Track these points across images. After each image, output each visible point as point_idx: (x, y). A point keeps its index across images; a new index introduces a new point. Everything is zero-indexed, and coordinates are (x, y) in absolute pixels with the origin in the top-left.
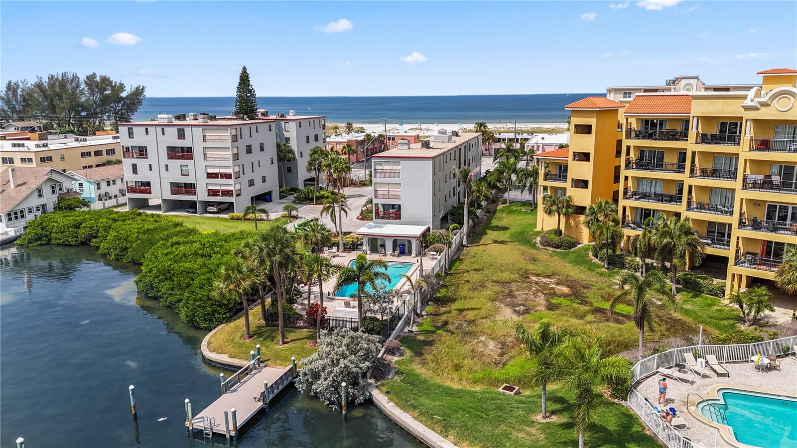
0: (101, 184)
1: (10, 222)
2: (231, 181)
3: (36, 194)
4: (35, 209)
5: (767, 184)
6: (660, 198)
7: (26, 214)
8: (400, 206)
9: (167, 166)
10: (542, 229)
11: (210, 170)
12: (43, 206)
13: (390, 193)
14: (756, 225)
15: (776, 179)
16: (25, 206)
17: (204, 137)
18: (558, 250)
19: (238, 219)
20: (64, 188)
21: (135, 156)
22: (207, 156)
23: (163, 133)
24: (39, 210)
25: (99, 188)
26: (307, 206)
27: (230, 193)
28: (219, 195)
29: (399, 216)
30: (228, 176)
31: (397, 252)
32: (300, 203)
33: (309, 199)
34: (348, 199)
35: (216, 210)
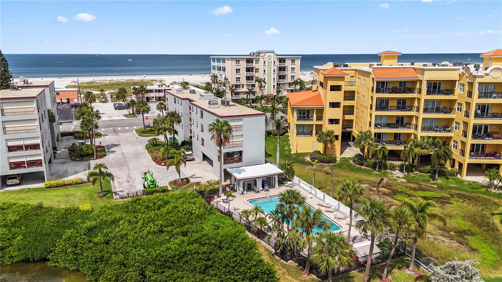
2: (39, 151)
8: (242, 152)
10: (297, 152)
11: (11, 144)
13: (235, 143)
17: (2, 110)
19: (57, 187)
22: (8, 130)
26: (91, 161)
27: (38, 163)
28: (25, 167)
29: (240, 160)
30: (35, 147)
31: (266, 188)
32: (82, 160)
33: (88, 155)
34: (111, 150)
35: (18, 182)
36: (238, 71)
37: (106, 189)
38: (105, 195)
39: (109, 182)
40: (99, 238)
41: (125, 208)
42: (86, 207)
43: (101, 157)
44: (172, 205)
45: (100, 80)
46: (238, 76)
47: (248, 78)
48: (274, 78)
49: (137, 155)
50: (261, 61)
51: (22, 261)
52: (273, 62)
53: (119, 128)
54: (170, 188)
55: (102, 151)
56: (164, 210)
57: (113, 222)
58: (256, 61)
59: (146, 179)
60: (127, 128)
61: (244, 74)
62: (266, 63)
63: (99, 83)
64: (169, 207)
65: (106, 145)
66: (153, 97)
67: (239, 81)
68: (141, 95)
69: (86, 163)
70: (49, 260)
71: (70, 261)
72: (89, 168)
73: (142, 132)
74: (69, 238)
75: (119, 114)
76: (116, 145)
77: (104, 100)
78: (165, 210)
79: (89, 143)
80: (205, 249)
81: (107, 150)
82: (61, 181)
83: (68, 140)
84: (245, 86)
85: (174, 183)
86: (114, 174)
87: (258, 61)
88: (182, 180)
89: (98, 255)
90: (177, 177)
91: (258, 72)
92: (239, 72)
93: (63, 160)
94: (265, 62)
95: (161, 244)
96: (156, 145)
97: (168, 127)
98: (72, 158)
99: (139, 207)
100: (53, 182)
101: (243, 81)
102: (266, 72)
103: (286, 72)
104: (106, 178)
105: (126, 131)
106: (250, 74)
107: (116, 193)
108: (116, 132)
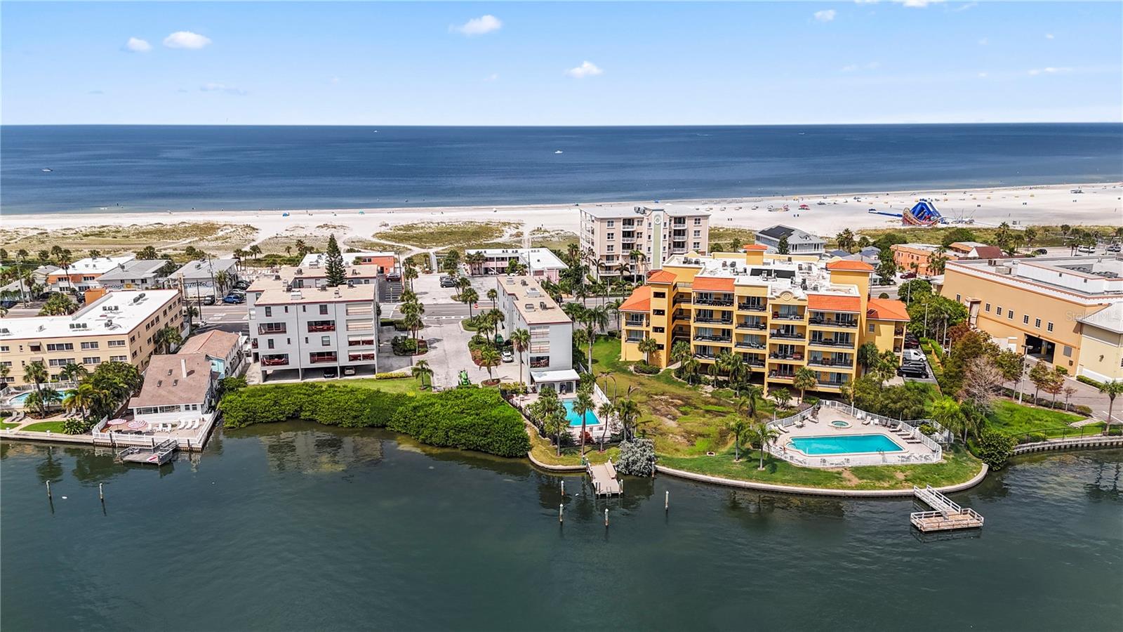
2: (373, 346)
5: (779, 335)
6: (715, 338)
8: (548, 357)
9: (307, 338)
10: (626, 360)
11: (352, 339)
13: (542, 348)
14: (776, 356)
15: (783, 332)
17: (347, 311)
18: (650, 375)
19: (385, 379)
21: (264, 331)
22: (350, 327)
23: (304, 310)
26: (413, 357)
27: (370, 357)
28: (360, 360)
29: (547, 365)
30: (370, 342)
31: (564, 391)
32: (405, 355)
33: (410, 350)
34: (433, 345)
35: (354, 372)
36: (610, 236)
37: (427, 384)
38: (425, 389)
39: (429, 377)
40: (421, 413)
41: (440, 397)
42: (411, 394)
43: (423, 353)
44: (474, 396)
45: (423, 223)
46: (610, 244)
47: (625, 246)
48: (665, 247)
49: (458, 353)
50: (645, 223)
51: (370, 426)
52: (662, 224)
53: (444, 318)
54: (480, 387)
55: (423, 346)
56: (467, 400)
57: (430, 404)
58: (638, 221)
59: (461, 377)
60: (453, 317)
61: (619, 240)
62: (652, 227)
63: (422, 228)
64: (472, 398)
65: (428, 339)
66: (494, 268)
67: (612, 250)
68: (477, 266)
69: (408, 358)
70: (387, 426)
71: (401, 427)
72: (412, 365)
73: (469, 325)
74: (401, 412)
75: (445, 294)
76: (438, 340)
77: (427, 269)
78: (469, 400)
79: (411, 337)
80: (487, 423)
81: (428, 346)
82: (389, 374)
83: (389, 331)
84: (620, 257)
85: (486, 382)
86: (434, 371)
87: (642, 221)
88: (493, 380)
89: (420, 423)
90: (487, 377)
91: (641, 237)
92: (612, 238)
93: (387, 354)
94: (650, 224)
95: (460, 419)
96: (480, 343)
97: (488, 326)
98: (396, 352)
99: (450, 396)
100: (383, 375)
101: (618, 250)
102: (652, 238)
103: (685, 237)
104: (427, 373)
105: (451, 322)
106: (628, 240)
107: (434, 388)
108: (439, 323)
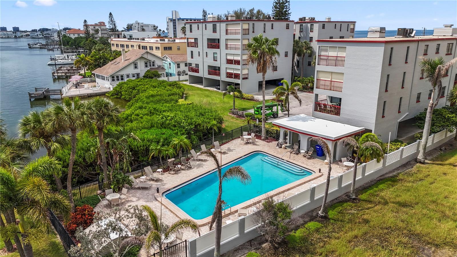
0: (180, 64)
1: (113, 82)
2: (239, 67)
3: (133, 66)
4: (131, 76)
7: (125, 78)
9: (207, 53)
11: (229, 58)
12: (138, 75)
13: (333, 84)
16: (124, 73)
17: (227, 30)
20: (156, 65)
22: (228, 47)
23: (206, 28)
24: (134, 76)
25: (179, 67)
28: (232, 77)
